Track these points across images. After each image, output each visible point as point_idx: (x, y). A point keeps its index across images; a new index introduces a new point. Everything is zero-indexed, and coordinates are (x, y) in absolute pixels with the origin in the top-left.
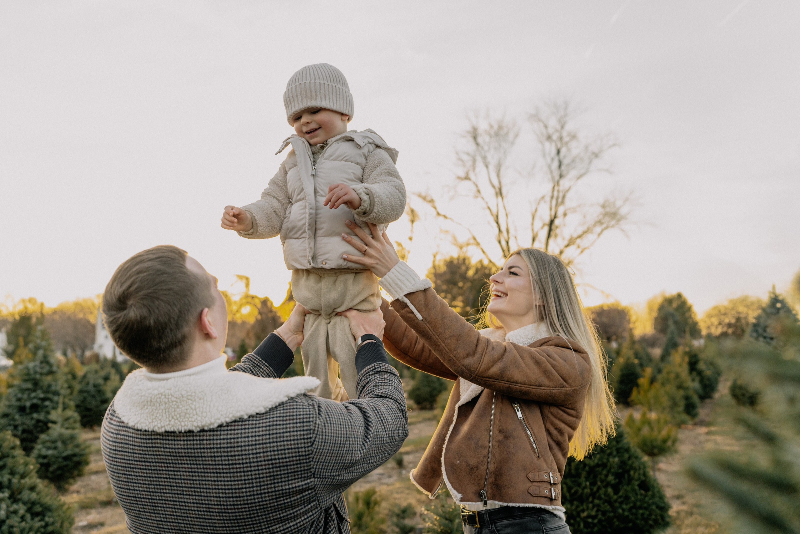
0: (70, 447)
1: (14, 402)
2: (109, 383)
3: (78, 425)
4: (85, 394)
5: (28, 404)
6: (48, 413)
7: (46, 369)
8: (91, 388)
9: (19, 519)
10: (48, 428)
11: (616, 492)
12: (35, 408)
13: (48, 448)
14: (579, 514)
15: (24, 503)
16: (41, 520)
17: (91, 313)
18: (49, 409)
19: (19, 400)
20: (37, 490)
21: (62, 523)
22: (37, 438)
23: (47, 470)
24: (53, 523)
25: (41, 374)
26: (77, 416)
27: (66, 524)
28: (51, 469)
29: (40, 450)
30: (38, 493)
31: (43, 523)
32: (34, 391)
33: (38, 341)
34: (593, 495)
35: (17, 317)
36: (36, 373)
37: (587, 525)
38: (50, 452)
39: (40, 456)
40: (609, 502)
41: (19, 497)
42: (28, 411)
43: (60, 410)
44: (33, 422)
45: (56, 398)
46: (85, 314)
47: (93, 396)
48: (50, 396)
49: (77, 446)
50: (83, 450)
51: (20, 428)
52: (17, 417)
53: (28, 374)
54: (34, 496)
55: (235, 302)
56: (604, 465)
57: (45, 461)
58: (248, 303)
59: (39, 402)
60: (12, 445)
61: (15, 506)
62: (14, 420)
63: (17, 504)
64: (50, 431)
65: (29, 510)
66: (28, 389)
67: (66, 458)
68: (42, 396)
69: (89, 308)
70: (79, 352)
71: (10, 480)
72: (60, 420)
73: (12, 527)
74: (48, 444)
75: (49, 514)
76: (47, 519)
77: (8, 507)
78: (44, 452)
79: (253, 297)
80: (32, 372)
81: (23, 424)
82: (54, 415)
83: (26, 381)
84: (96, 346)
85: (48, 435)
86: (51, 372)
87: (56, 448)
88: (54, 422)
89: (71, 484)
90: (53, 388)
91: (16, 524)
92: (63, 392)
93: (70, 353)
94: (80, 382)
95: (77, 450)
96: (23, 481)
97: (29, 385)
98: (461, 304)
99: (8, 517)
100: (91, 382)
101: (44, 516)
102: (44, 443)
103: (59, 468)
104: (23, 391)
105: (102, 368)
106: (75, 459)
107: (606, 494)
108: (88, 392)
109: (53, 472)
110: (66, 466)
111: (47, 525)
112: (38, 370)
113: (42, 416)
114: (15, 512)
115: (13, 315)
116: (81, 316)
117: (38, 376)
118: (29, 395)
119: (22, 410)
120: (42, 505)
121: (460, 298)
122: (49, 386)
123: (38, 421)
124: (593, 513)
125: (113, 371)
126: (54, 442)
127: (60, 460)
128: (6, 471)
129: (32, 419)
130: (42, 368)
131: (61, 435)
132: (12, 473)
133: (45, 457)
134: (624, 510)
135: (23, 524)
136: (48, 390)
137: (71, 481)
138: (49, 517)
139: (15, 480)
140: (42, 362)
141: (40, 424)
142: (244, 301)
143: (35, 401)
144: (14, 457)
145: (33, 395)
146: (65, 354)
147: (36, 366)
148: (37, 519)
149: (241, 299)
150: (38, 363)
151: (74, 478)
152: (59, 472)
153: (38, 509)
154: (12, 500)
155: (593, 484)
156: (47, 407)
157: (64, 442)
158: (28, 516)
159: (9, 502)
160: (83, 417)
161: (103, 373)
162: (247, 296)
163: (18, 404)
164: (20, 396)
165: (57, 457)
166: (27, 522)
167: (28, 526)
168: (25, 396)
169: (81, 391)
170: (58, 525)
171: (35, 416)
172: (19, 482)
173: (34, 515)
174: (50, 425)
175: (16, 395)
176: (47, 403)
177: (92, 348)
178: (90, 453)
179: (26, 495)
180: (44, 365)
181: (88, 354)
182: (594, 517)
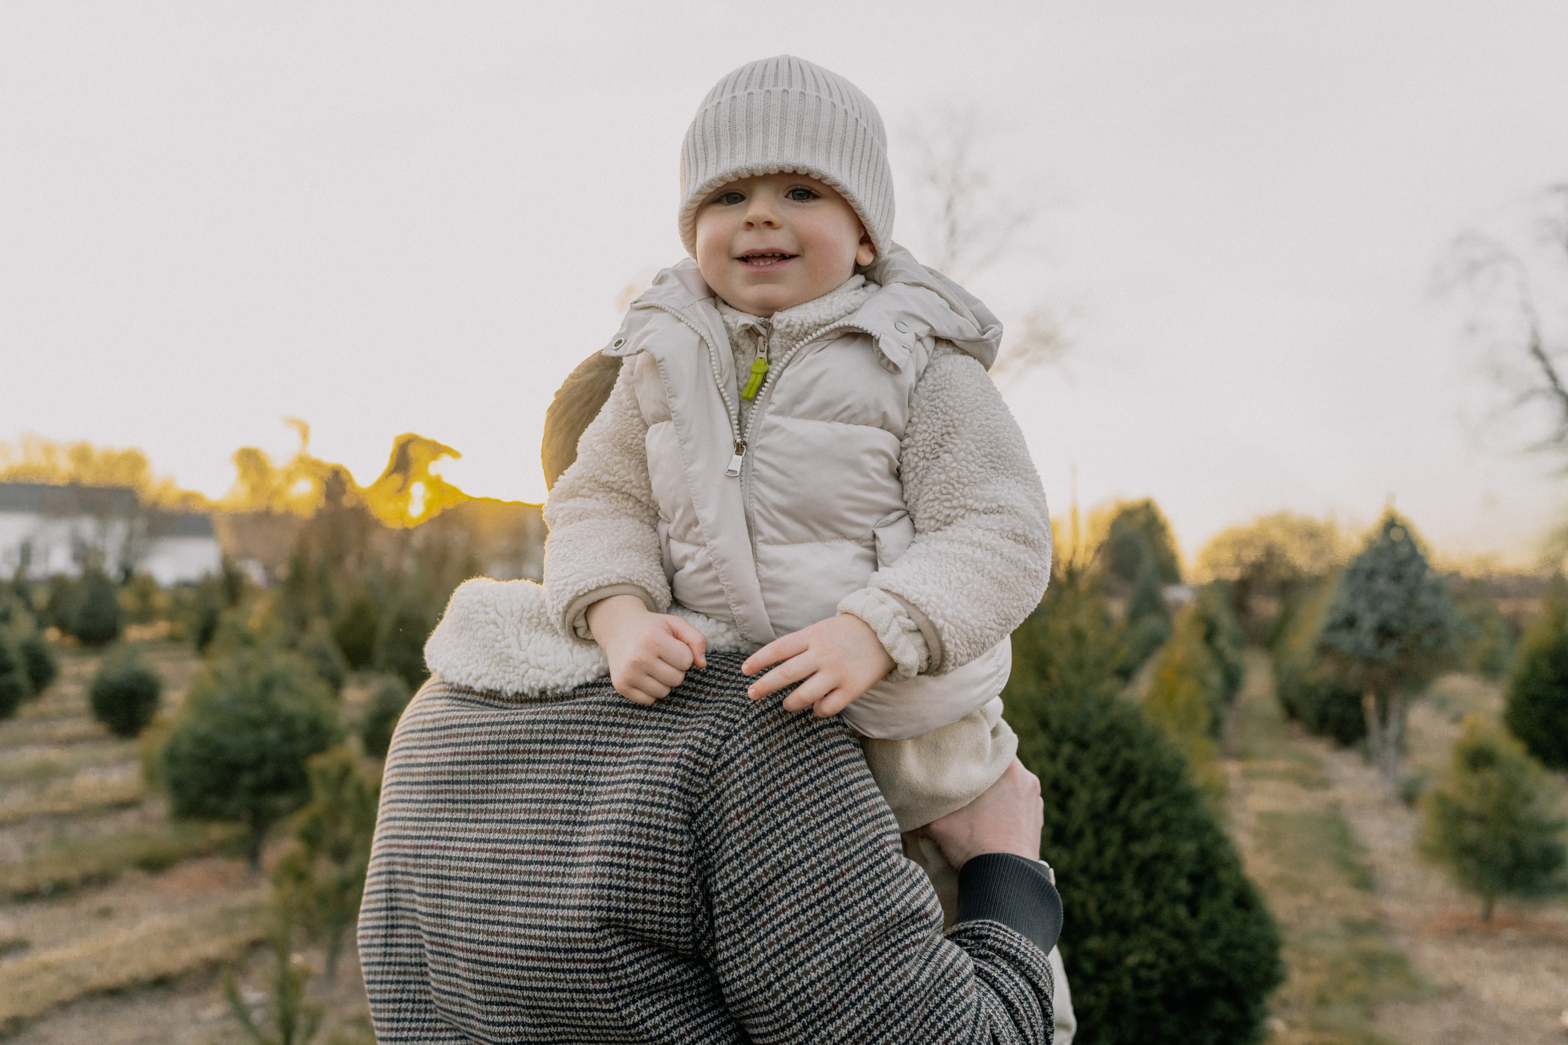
11: (1194, 913)
14: (1120, 958)
34: (1150, 919)
37: (1138, 983)
40: (1180, 934)
56: (1168, 857)
107: (1175, 918)
124: (1150, 957)
134: (1208, 952)
155: (1148, 896)
182: (1151, 967)
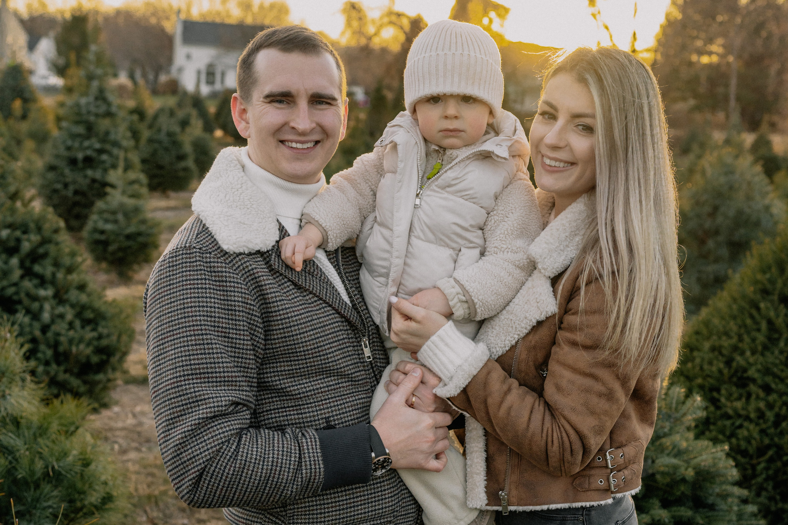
0: (134, 221)
1: (62, 151)
2: (188, 130)
3: (144, 191)
4: (156, 145)
5: (80, 156)
6: (105, 170)
7: (103, 109)
8: (162, 136)
9: (66, 326)
10: (105, 194)
12: (89, 161)
13: (106, 221)
15: (73, 306)
16: (94, 330)
17: (168, 18)
18: (107, 165)
19: (69, 148)
20: (88, 289)
21: (119, 336)
22: (92, 204)
23: (105, 250)
24: (108, 336)
25: (97, 115)
26: (143, 178)
27: (124, 338)
28: (111, 248)
29: (95, 222)
30: (89, 295)
31: (95, 334)
32: (88, 137)
33: (92, 67)
35: (68, 16)
36: (89, 112)
38: (109, 227)
39: (95, 230)
41: (65, 297)
42: (80, 165)
43: (120, 171)
44: (88, 181)
45: (115, 151)
46: (158, 19)
47: (166, 149)
48: (108, 147)
49: (144, 222)
50: (152, 227)
51: (71, 188)
52: (67, 171)
53: (79, 114)
54: (84, 298)
55: (373, 21)
57: (103, 237)
58: (391, 23)
59: (94, 155)
60: (55, 226)
61: (60, 310)
62: (62, 175)
63: (64, 306)
64: (109, 198)
65: (78, 315)
66: (79, 135)
67: (129, 237)
68: (98, 146)
69: (164, 11)
70: (151, 77)
71: (54, 275)
72: (120, 183)
73: (58, 334)
74: (106, 216)
75: (103, 323)
76: (100, 329)
77: (53, 308)
78: (101, 225)
79: (399, 15)
80: (84, 111)
81: (74, 182)
82: (114, 176)
83: (77, 123)
84: (174, 69)
85: (107, 203)
86: (109, 114)
87: (116, 222)
88: (113, 186)
89: (135, 272)
90: (112, 137)
91: (63, 332)
92: (125, 143)
93: (138, 75)
94: (150, 127)
95: (143, 228)
96: (70, 277)
97: (80, 130)
98: (720, 50)
99: (53, 321)
100: (165, 128)
101: (97, 324)
102: (101, 212)
103: (120, 249)
104: (74, 136)
105: (180, 105)
106: (141, 239)
108: (160, 142)
109: (113, 253)
110: (129, 247)
111: (100, 337)
112: (93, 109)
113: (97, 174)
114: (62, 316)
115: (62, 13)
116: (153, 21)
117: (92, 118)
118: (81, 143)
119: (73, 162)
120: (94, 310)
121: (720, 41)
122: (107, 133)
123: (94, 181)
125: (194, 113)
126: (114, 213)
127: (122, 238)
128: (48, 262)
129: (86, 176)
130: (97, 107)
131: (122, 205)
132: (56, 264)
133: (102, 232)
135: (71, 333)
136: (105, 138)
137: (136, 267)
138: (103, 327)
139: (60, 275)
140: (97, 99)
141: (96, 185)
142: (386, 20)
143: (89, 153)
144: (57, 244)
145: (86, 143)
146: (132, 77)
147: (88, 104)
148: (88, 328)
149: (381, 18)
150: (91, 99)
151: (139, 263)
152: (120, 254)
153: (89, 315)
154: (57, 300)
156: (104, 162)
157: (126, 215)
158: (78, 323)
159: (53, 302)
160: (151, 177)
161: (181, 114)
162: (390, 13)
163: (66, 154)
164: (69, 143)
165: (118, 235)
166: (76, 331)
167: (77, 336)
168: (76, 145)
169: (151, 141)
170: (114, 338)
171: (90, 172)
172: (65, 278)
173: (86, 322)
174: (108, 190)
175: (64, 142)
176: (104, 157)
177: (168, 72)
178: (160, 233)
179: (73, 295)
180: (100, 102)
181: (163, 78)
